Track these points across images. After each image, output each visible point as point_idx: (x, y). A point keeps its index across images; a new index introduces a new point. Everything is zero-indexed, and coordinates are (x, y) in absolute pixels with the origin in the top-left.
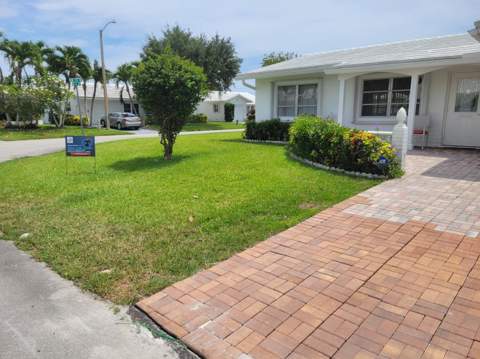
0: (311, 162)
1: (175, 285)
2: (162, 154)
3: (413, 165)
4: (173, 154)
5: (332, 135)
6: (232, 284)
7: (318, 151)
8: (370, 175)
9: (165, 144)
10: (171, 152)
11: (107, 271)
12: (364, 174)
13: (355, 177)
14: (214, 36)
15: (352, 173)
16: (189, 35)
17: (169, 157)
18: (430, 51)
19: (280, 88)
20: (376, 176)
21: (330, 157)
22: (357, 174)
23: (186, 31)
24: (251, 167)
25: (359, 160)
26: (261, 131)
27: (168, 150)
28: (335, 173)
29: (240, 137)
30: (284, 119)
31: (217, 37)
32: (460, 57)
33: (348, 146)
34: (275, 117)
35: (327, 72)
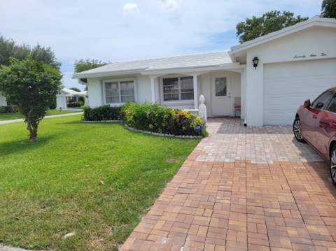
0: (150, 132)
1: (135, 230)
2: (28, 137)
3: (212, 128)
4: (38, 136)
5: (163, 113)
6: (174, 219)
7: (153, 124)
8: (191, 137)
9: (31, 130)
10: (36, 135)
11: (70, 235)
12: (188, 136)
13: (183, 139)
14: (36, 45)
15: (180, 136)
16: (13, 43)
17: (34, 140)
18: (199, 62)
19: (106, 83)
20: (195, 136)
21: (162, 128)
22: (183, 136)
23: (10, 41)
24: (111, 140)
25: (184, 128)
26: (97, 115)
27: (34, 134)
28: (170, 138)
29: (80, 119)
30: (112, 105)
31: (38, 46)
32: (218, 66)
33: (175, 120)
34: (105, 104)
35: (143, 73)
